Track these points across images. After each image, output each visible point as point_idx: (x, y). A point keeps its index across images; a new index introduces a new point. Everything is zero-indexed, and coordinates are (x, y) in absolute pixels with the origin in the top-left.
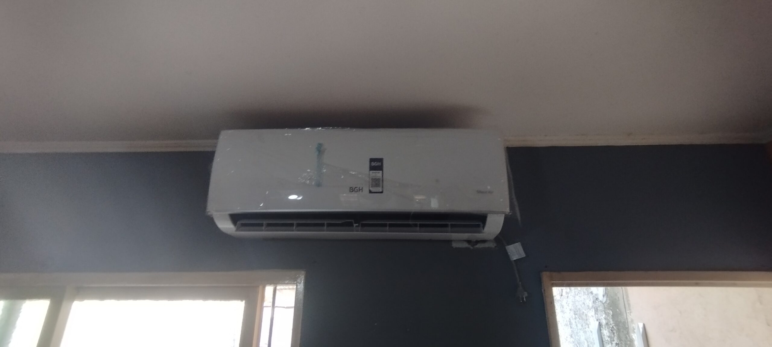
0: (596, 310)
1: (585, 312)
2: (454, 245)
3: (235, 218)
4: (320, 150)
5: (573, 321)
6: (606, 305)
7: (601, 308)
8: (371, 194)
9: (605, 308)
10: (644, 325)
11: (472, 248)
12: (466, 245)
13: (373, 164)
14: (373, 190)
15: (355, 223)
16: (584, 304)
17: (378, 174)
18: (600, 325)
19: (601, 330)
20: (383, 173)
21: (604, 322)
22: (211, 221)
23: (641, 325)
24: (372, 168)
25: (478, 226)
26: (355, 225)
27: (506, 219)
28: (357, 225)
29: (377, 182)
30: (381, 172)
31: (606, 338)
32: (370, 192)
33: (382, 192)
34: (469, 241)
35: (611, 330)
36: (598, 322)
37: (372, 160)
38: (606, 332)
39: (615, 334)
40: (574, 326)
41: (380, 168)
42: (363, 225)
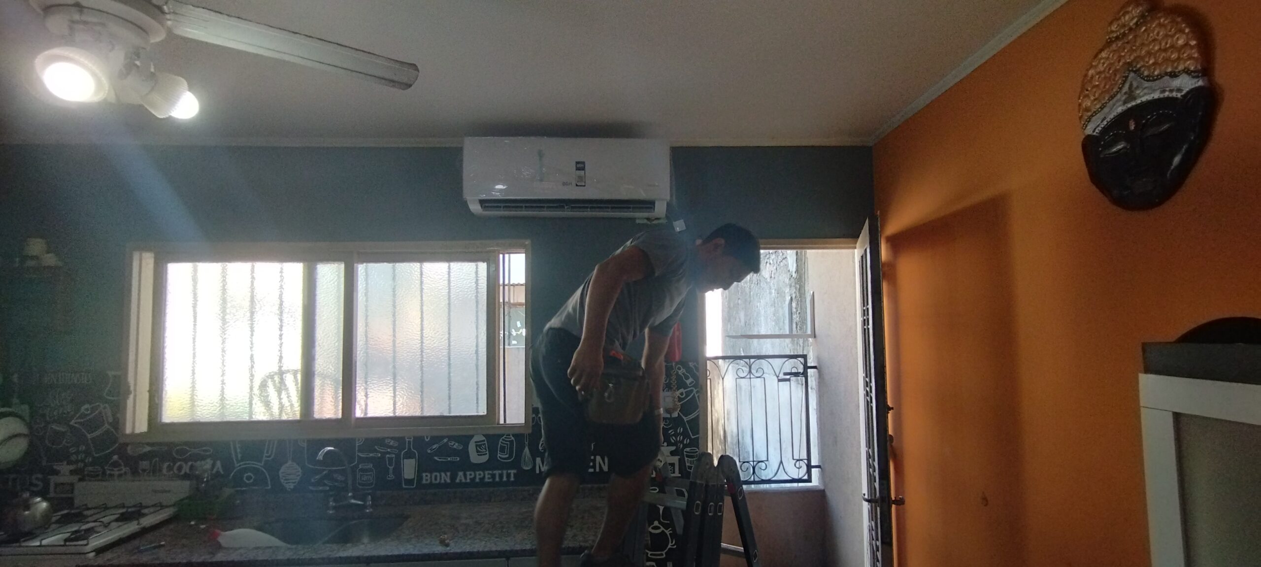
0: (791, 286)
1: (784, 289)
2: (638, 221)
3: (482, 202)
4: (541, 155)
5: (776, 301)
6: (796, 280)
7: (793, 284)
8: (577, 187)
9: (795, 284)
10: (813, 293)
11: (649, 223)
12: (645, 221)
13: (579, 166)
14: (578, 184)
15: (567, 206)
16: (784, 282)
17: (582, 173)
18: (791, 299)
19: (791, 303)
20: (585, 172)
21: (794, 296)
22: (465, 204)
23: (812, 292)
24: (578, 169)
25: (651, 208)
26: (566, 207)
27: (667, 203)
28: (568, 207)
29: (581, 178)
30: (583, 171)
31: (794, 310)
32: (577, 185)
33: (585, 186)
34: (648, 219)
35: (798, 302)
36: (790, 297)
37: (577, 163)
38: (794, 305)
39: (799, 305)
40: (776, 305)
41: (583, 169)
42: (573, 207)
